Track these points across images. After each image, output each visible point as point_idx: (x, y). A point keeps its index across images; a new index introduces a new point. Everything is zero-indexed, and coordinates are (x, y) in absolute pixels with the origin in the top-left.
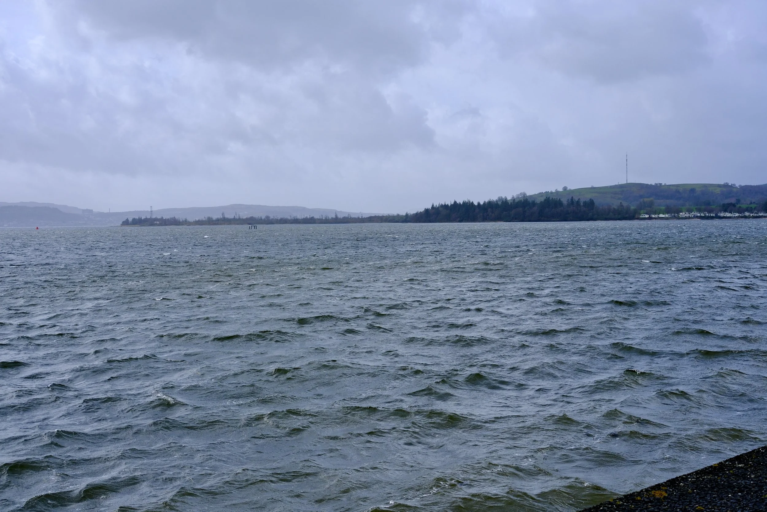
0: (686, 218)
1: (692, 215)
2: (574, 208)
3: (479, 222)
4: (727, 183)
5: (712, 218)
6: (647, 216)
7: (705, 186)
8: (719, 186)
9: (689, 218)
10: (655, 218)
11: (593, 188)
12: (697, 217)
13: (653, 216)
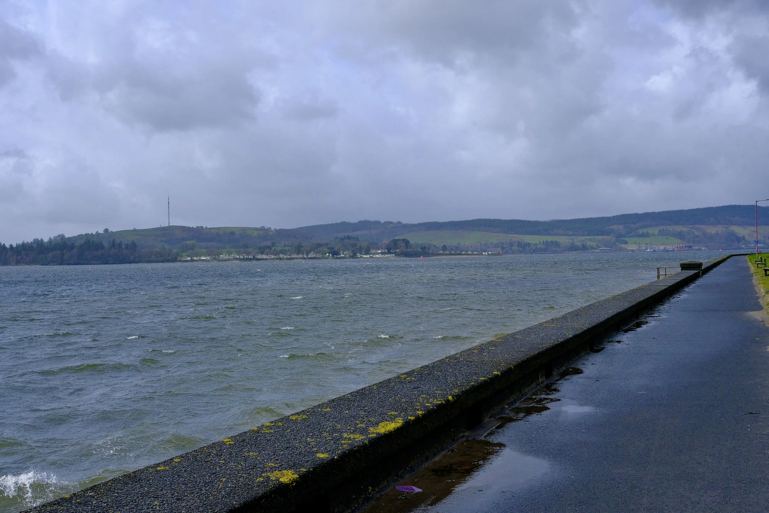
0: (226, 260)
1: (231, 257)
2: (116, 250)
4: (263, 227)
5: (250, 260)
6: (189, 259)
8: (256, 229)
9: (229, 260)
10: (197, 261)
11: (135, 230)
12: (237, 259)
13: (195, 258)
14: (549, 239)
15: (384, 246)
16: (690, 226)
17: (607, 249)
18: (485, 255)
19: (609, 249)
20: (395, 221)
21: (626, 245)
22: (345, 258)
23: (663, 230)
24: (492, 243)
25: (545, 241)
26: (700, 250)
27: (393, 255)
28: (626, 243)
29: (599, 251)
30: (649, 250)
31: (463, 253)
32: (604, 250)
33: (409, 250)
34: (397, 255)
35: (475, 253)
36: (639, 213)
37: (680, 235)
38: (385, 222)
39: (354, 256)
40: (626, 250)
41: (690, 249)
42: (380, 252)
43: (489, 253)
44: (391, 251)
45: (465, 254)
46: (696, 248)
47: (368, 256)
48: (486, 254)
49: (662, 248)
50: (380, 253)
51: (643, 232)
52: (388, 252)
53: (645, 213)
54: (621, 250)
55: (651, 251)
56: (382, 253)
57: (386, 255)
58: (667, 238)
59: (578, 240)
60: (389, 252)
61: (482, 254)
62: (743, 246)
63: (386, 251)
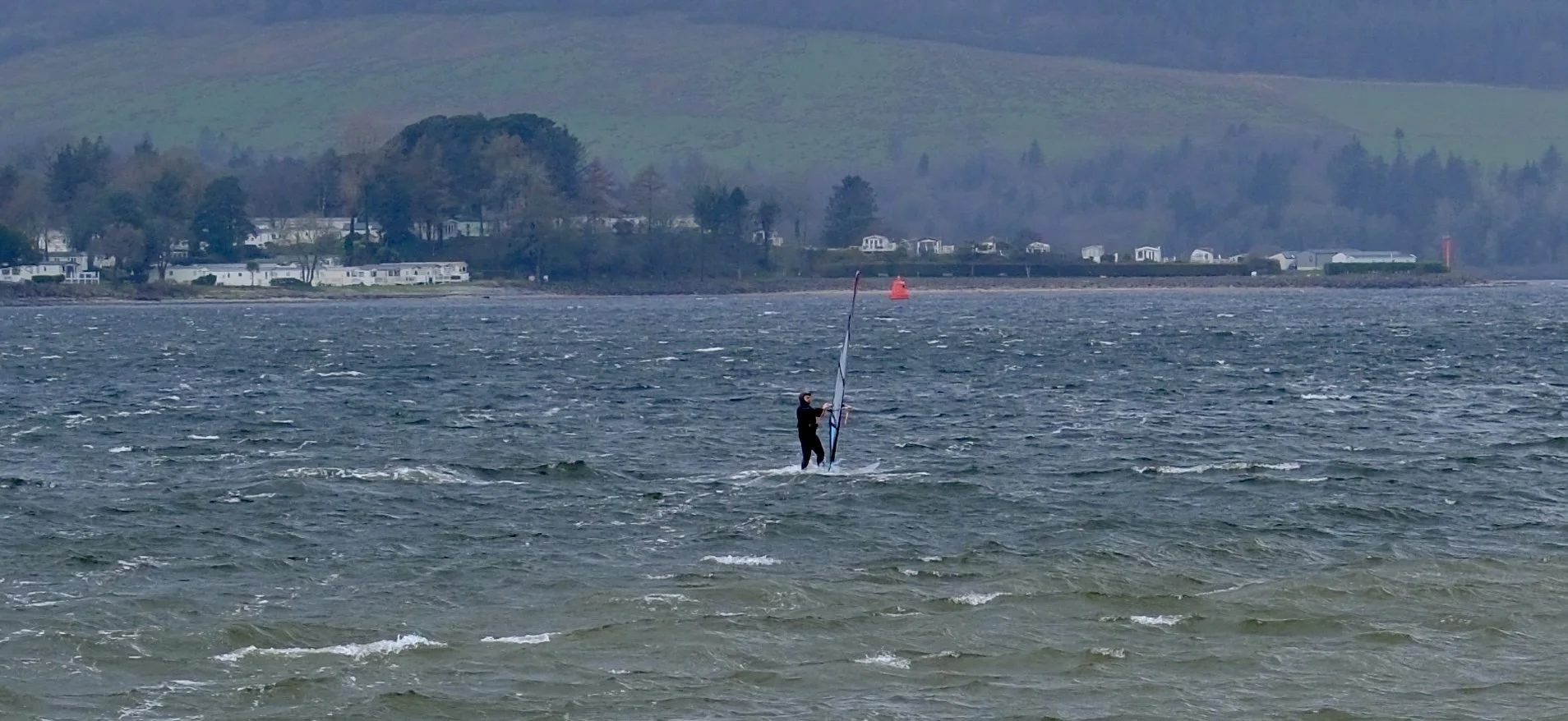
15: (350, 188)
24: (1034, 157)
31: (1094, 254)
35: (1200, 256)
52: (389, 240)
61: (1274, 267)
63: (375, 235)
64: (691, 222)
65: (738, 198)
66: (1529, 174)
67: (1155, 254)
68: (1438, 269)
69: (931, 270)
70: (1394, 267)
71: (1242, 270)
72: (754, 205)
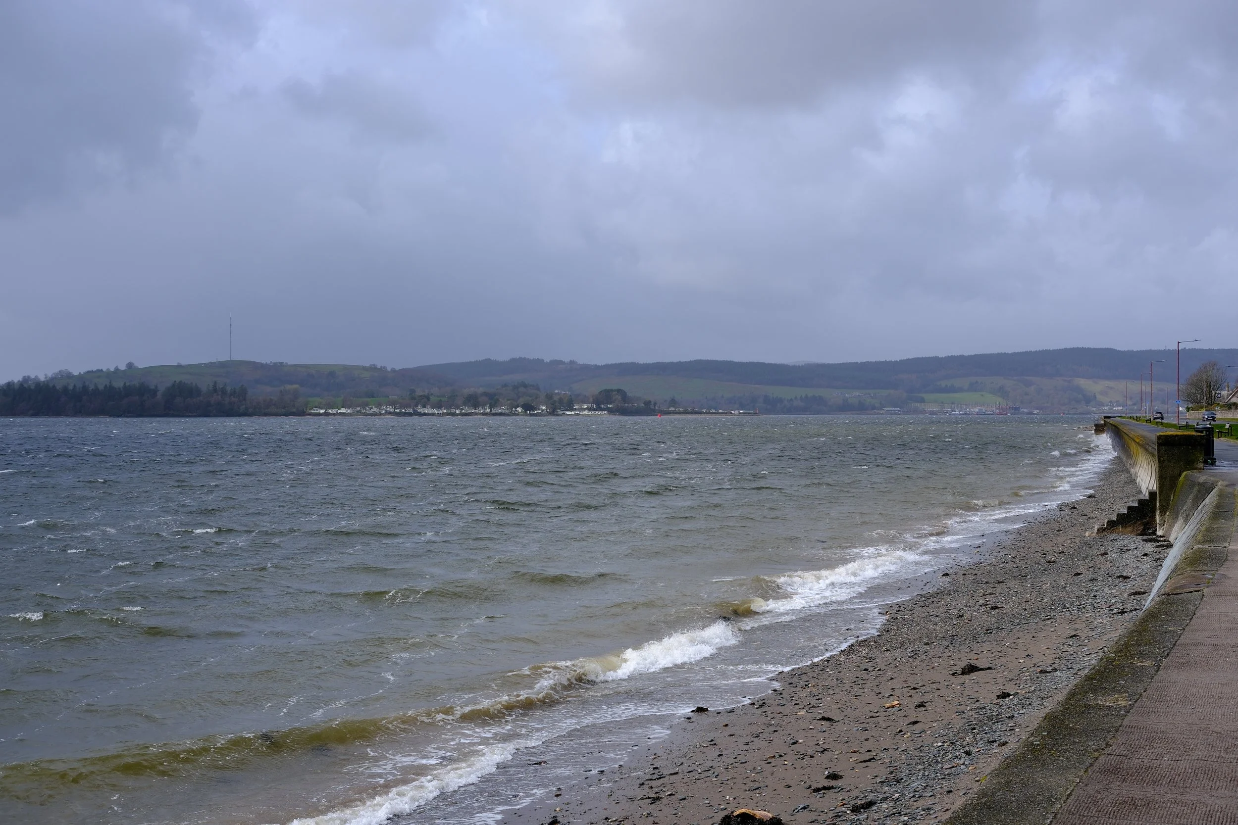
0: (375, 414)
1: (384, 409)
2: (219, 397)
3: (67, 415)
4: (374, 365)
5: (410, 414)
6: (322, 411)
7: (345, 368)
8: (364, 368)
9: (380, 414)
10: (333, 414)
11: (179, 366)
12: (390, 413)
13: (330, 411)
14: (810, 392)
15: (591, 400)
16: (1015, 378)
17: (895, 409)
18: (735, 415)
19: (898, 409)
20: (567, 360)
21: (923, 404)
22: (542, 415)
23: (977, 382)
24: (723, 397)
25: (803, 397)
26: (1032, 413)
27: (606, 412)
28: (922, 401)
29: (883, 412)
30: (957, 412)
31: (704, 411)
32: (891, 410)
33: (626, 405)
34: (610, 411)
35: (720, 411)
36: (940, 356)
37: (1001, 391)
38: (551, 361)
39: (553, 413)
40: (923, 412)
41: (1017, 411)
42: (585, 407)
43: (741, 412)
44: (602, 406)
45: (707, 413)
46: (1026, 410)
47: (573, 413)
48: (737, 412)
49: (976, 409)
50: (586, 409)
51: (946, 386)
52: (597, 408)
53: (948, 356)
54: (916, 411)
55: (961, 414)
56: (590, 409)
57: (597, 412)
58: (982, 395)
59: (854, 395)
60: (599, 408)
61: (731, 413)
62: (1094, 409)
63: (595, 406)
64: (643, 405)
65: (650, 402)
66: (791, 400)
67: (714, 411)
68: (756, 413)
69: (680, 413)
70: (749, 413)
71: (727, 413)
72: (652, 403)
